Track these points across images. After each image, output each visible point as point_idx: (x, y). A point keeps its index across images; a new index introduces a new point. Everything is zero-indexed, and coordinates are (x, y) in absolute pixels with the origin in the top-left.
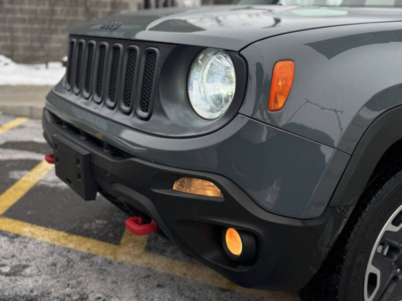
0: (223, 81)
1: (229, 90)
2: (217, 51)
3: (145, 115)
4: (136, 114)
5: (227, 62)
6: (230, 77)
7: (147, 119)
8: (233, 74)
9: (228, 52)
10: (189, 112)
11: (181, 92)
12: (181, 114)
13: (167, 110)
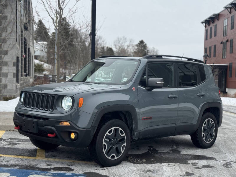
0: (69, 102)
1: (71, 104)
2: (68, 96)
3: (52, 110)
4: (49, 110)
5: (70, 98)
6: (71, 101)
7: (52, 111)
8: (72, 101)
9: (70, 96)
10: (62, 109)
11: (60, 105)
12: (61, 109)
13: (57, 108)
